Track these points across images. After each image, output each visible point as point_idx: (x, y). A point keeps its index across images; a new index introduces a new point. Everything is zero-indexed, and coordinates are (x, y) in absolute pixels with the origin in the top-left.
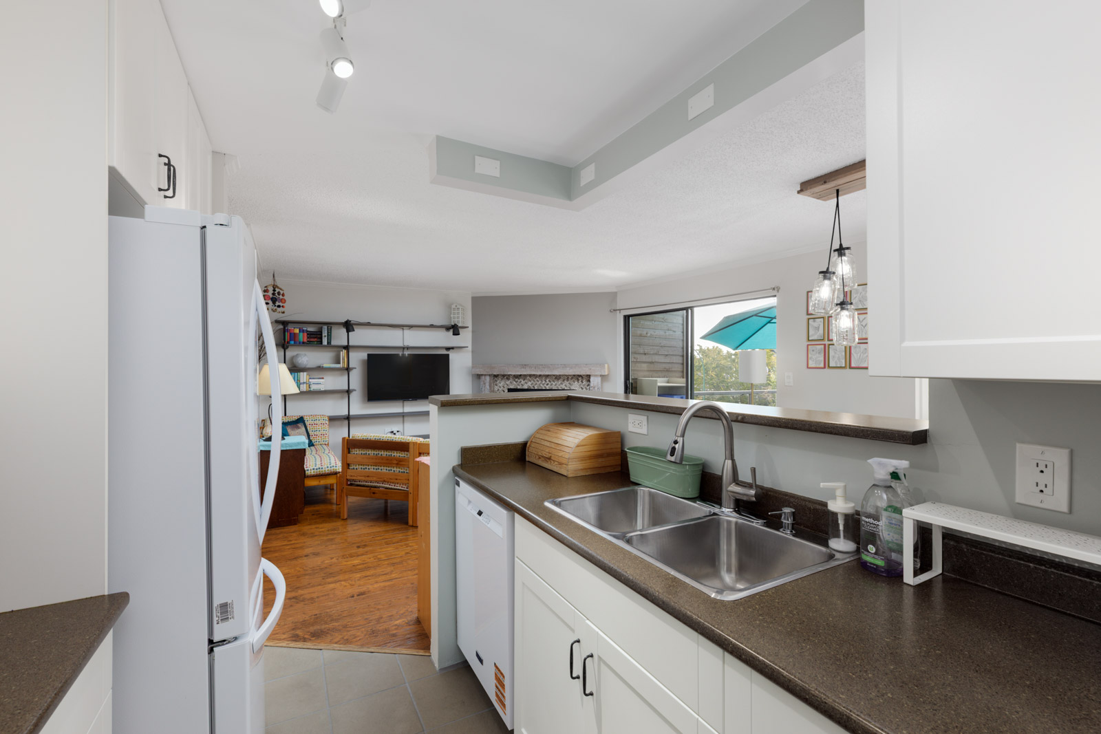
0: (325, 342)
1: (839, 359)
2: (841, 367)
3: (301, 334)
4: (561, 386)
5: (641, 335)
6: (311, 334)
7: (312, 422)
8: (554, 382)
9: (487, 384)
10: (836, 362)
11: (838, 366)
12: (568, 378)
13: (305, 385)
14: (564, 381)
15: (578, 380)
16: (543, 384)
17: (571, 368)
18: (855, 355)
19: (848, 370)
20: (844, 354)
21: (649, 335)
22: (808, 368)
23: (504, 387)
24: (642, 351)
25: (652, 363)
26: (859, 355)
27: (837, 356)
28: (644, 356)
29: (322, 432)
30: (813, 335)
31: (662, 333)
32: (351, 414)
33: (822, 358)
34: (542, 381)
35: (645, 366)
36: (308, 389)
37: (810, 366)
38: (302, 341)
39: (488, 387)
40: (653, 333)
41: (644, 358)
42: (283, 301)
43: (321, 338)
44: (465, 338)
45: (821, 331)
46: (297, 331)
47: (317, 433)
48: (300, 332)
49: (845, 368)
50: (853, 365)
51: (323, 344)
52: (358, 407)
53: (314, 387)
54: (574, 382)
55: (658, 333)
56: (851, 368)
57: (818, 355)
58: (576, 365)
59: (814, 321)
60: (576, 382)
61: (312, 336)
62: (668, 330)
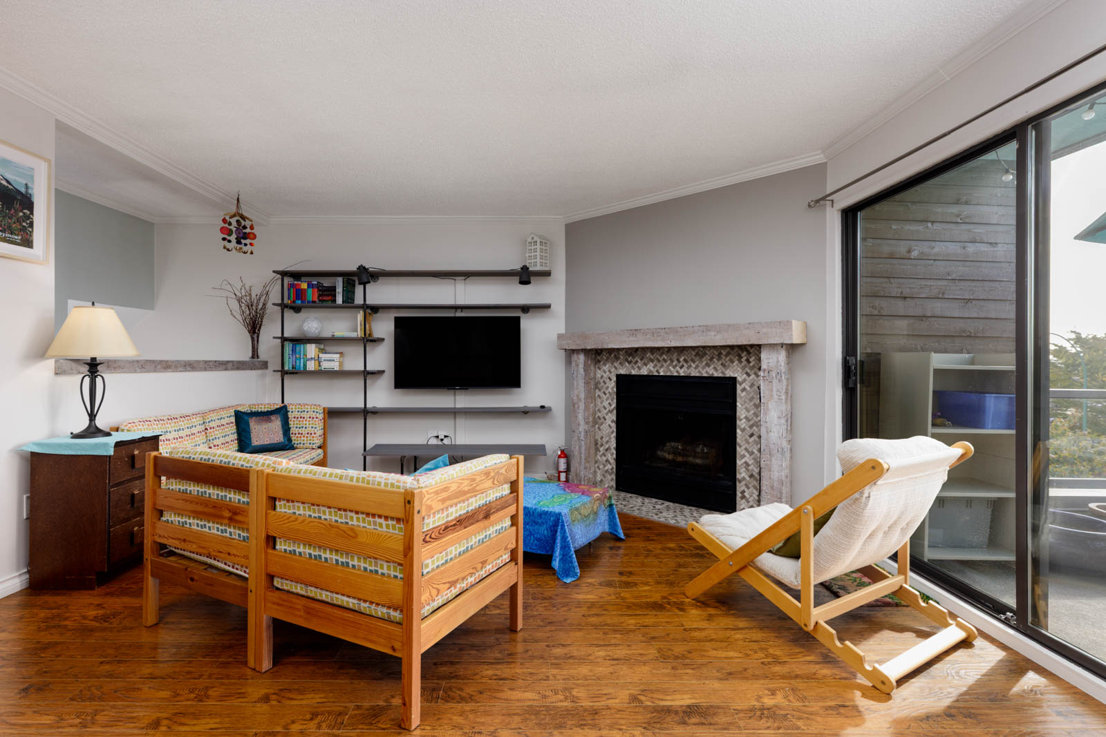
0: (339, 300)
3: (310, 291)
4: (707, 369)
5: (892, 256)
6: (326, 291)
7: (298, 415)
8: (694, 362)
9: (581, 366)
12: (720, 354)
13: (313, 361)
14: (711, 359)
15: (740, 357)
16: (674, 367)
17: (719, 332)
21: (915, 254)
23: (610, 372)
24: (895, 291)
25: (922, 318)
28: (900, 303)
29: (310, 430)
31: (952, 248)
32: (368, 406)
34: (672, 361)
35: (902, 324)
36: (318, 368)
38: (311, 300)
39: (582, 371)
40: (926, 250)
41: (900, 307)
42: (252, 236)
43: (335, 296)
44: (553, 292)
46: (304, 286)
47: (303, 431)
48: (308, 287)
51: (337, 303)
52: (382, 395)
53: (326, 365)
54: (732, 362)
55: (939, 248)
58: (729, 326)
60: (736, 362)
61: (325, 293)
62: (974, 242)
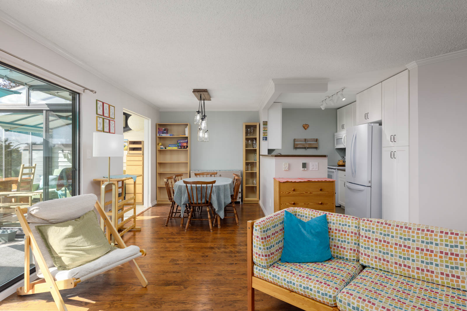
59: (99, 119)
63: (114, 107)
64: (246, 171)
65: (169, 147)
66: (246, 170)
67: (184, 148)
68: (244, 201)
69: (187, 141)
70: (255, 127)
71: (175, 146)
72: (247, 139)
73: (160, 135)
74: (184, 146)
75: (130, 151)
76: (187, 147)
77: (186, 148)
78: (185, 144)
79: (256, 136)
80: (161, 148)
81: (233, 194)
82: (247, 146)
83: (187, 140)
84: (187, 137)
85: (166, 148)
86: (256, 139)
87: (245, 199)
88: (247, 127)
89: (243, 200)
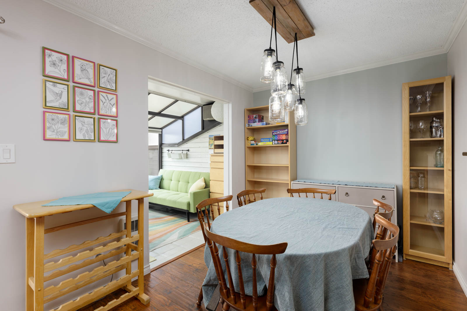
1: (87, 131)
2: (89, 141)
10: (84, 135)
11: (87, 138)
18: (104, 130)
19: (97, 144)
20: (93, 127)
22: (45, 139)
26: (108, 130)
27: (85, 128)
30: (51, 101)
33: (67, 129)
37: (47, 137)
45: (64, 99)
49: (93, 141)
50: (102, 138)
56: (100, 141)
57: (60, 125)
59: (54, 86)
63: (116, 70)
64: (411, 188)
65: (261, 142)
66: (413, 186)
67: (283, 143)
68: (407, 255)
69: (288, 132)
70: (439, 88)
71: (270, 141)
72: (414, 119)
73: (249, 125)
74: (283, 140)
75: (216, 150)
76: (287, 141)
77: (286, 143)
78: (284, 137)
79: (443, 109)
80: (252, 144)
81: (368, 276)
82: (413, 133)
83: (287, 130)
84: (287, 126)
85: (257, 145)
86: (440, 116)
87: (409, 251)
88: (414, 91)
89: (405, 251)
